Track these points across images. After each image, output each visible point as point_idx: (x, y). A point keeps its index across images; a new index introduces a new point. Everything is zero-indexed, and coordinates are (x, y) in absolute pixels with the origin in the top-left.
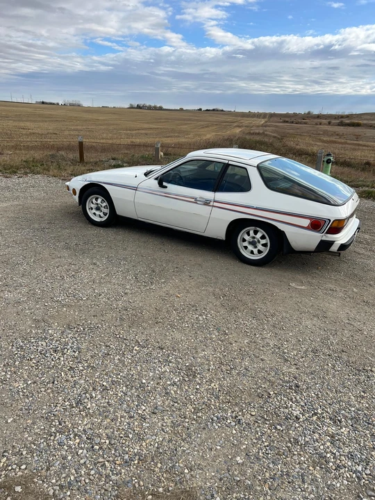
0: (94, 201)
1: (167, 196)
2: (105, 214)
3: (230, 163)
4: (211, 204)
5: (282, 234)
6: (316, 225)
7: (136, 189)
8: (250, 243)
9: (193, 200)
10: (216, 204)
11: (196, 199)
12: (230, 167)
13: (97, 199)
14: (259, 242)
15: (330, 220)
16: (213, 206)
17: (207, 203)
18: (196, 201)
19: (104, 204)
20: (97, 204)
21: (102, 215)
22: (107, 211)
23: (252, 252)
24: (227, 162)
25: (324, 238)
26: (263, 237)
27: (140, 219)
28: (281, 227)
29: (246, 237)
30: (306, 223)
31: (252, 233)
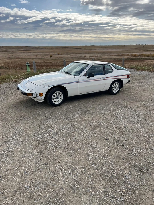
0: (55, 95)
1: (91, 81)
3: (104, 64)
5: (122, 81)
7: (78, 82)
9: (100, 79)
13: (56, 93)
16: (106, 79)
17: (104, 79)
18: (101, 79)
24: (103, 64)
27: (79, 94)
28: (122, 79)
30: (126, 77)
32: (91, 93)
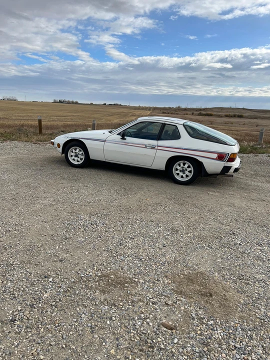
0: (74, 151)
2: (81, 159)
3: (166, 123)
4: (156, 148)
5: (201, 164)
6: (221, 157)
7: (105, 141)
8: (180, 171)
9: (144, 146)
10: (159, 148)
11: (146, 146)
12: (166, 125)
13: (75, 149)
14: (186, 170)
15: (229, 154)
16: (157, 149)
17: (153, 148)
18: (146, 147)
19: (81, 153)
20: (76, 153)
21: (79, 159)
22: (83, 157)
23: (182, 177)
24: (164, 122)
25: (226, 165)
26: (189, 167)
27: (107, 161)
28: (200, 159)
29: (178, 167)
30: (215, 156)
31: (182, 165)
32: (129, 166)
